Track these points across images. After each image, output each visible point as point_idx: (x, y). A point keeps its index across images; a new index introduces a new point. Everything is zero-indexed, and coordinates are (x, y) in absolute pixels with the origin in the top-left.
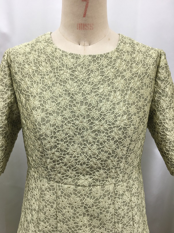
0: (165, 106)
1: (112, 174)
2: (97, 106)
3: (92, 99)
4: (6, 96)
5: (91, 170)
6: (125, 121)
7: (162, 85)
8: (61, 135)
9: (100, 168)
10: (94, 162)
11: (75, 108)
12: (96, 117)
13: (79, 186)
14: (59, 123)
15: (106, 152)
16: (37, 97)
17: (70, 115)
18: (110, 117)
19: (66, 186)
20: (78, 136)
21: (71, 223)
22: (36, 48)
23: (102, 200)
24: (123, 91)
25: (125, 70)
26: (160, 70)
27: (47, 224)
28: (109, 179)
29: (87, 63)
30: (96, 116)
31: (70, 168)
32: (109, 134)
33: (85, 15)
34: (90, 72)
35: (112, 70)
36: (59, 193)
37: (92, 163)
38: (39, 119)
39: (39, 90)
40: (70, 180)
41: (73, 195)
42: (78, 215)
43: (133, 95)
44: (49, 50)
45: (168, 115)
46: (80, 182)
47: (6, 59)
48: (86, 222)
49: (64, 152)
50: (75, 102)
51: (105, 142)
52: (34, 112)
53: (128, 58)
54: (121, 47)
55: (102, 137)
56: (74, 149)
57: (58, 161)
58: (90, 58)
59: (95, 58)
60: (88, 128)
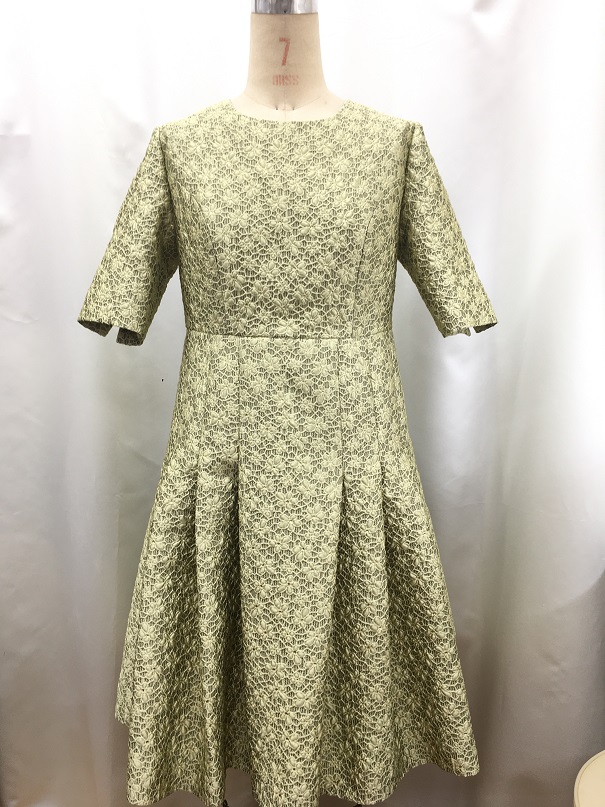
0: (423, 210)
1: (332, 317)
2: (305, 196)
3: (297, 185)
4: (156, 195)
5: (297, 308)
6: (350, 220)
7: (417, 176)
8: (246, 244)
9: (312, 304)
10: (300, 291)
11: (270, 200)
12: (303, 214)
13: (277, 337)
14: (244, 224)
15: (321, 273)
16: (210, 185)
17: (263, 210)
18: (325, 213)
19: (255, 340)
20: (275, 246)
21: (264, 405)
22: (208, 118)
23: (317, 363)
24: (347, 175)
25: (350, 146)
26: (413, 152)
27: (222, 412)
28: (329, 328)
29: (288, 132)
30: (302, 212)
31: (262, 304)
32: (325, 241)
33: (284, 62)
34: (292, 146)
35: (330, 145)
36: (244, 353)
37: (297, 293)
38: (213, 218)
39: (212, 177)
40: (262, 327)
41: (267, 354)
42: (275, 387)
43: (364, 182)
44: (228, 119)
45: (429, 226)
46: (279, 330)
47: (157, 136)
48: (289, 403)
49: (252, 274)
50: (269, 191)
51: (318, 255)
52: (204, 208)
53: (357, 129)
54: (344, 114)
55: (313, 247)
56: (268, 269)
57: (242, 292)
58: (293, 126)
59: (301, 127)
60: (291, 231)
